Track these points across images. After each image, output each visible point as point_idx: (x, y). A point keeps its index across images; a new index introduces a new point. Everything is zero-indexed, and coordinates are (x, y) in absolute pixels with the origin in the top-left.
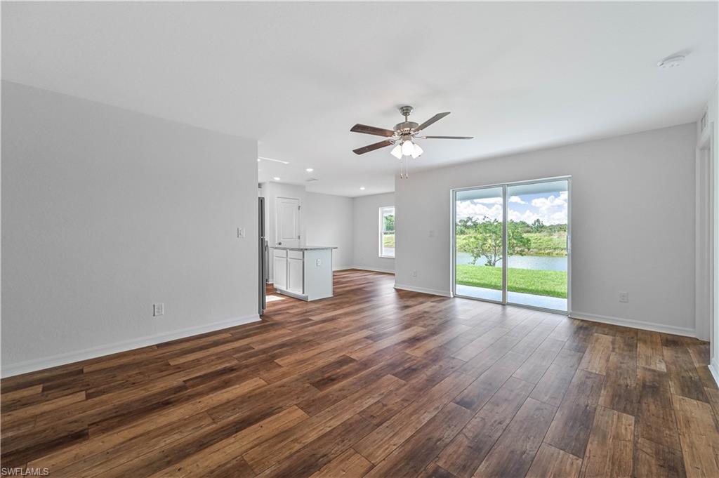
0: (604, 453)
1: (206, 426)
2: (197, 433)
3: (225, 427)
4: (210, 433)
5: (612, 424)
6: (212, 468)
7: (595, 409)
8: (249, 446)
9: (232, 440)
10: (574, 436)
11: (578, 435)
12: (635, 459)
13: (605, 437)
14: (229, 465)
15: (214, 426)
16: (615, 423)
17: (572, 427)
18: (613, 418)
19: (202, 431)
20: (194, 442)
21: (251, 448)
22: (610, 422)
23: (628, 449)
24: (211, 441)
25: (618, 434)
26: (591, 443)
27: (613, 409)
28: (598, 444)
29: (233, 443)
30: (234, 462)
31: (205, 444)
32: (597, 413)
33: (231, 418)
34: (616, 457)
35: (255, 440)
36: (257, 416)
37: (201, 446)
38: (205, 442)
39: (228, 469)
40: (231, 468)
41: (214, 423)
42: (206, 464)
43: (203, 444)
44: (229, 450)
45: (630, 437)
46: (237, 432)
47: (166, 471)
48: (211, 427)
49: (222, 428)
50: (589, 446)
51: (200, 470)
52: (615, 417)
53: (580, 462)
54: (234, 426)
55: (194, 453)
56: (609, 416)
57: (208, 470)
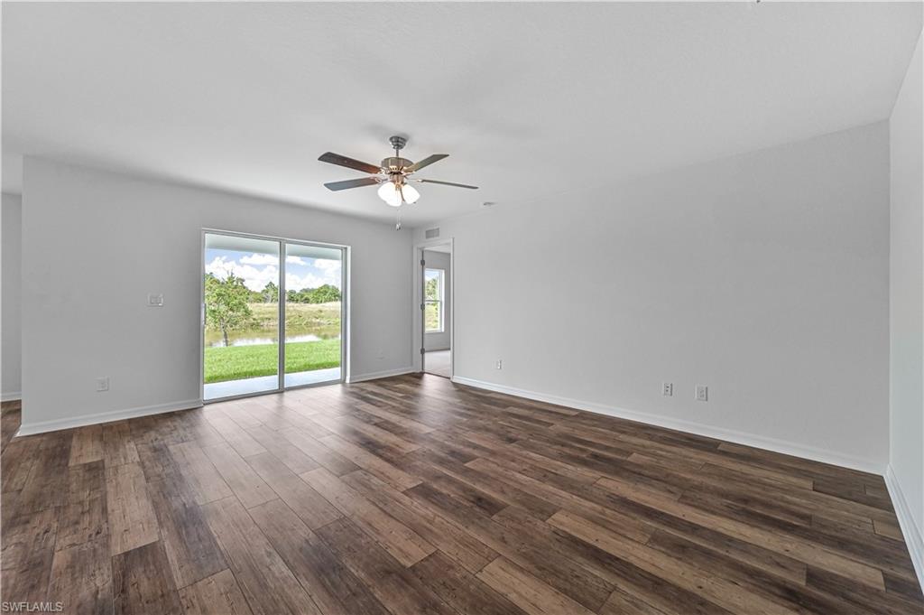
1: (627, 594)
2: (645, 599)
3: (616, 573)
4: (635, 584)
6: (676, 560)
8: (630, 542)
9: (632, 559)
14: (663, 549)
15: (621, 586)
19: (637, 595)
20: (659, 594)
21: (632, 540)
24: (646, 578)
29: (635, 556)
30: (656, 547)
31: (652, 581)
33: (597, 573)
35: (620, 540)
36: (580, 548)
37: (659, 584)
38: (650, 583)
39: (668, 548)
40: (663, 546)
41: (615, 588)
42: (676, 567)
43: (656, 583)
44: (647, 556)
46: (617, 559)
47: (712, 600)
48: (625, 589)
49: (619, 575)
51: (685, 569)
54: (610, 564)
55: (673, 585)
57: (679, 562)
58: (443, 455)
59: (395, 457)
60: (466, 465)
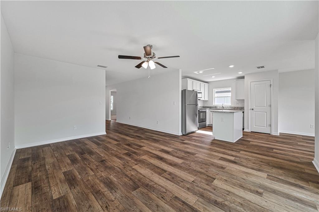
0: (58, 177)
5: (61, 188)
7: (70, 189)
10: (69, 175)
11: (68, 176)
12: (49, 182)
13: (61, 181)
16: (60, 189)
17: (72, 177)
18: (62, 191)
22: (62, 188)
23: (52, 183)
25: (57, 186)
26: (63, 177)
27: (64, 196)
28: (61, 178)
32: (69, 188)
34: (55, 179)
45: (53, 188)
50: (63, 176)
52: (61, 192)
53: (63, 171)
56: (64, 190)
58: (134, 155)
59: (149, 154)
60: (128, 152)
